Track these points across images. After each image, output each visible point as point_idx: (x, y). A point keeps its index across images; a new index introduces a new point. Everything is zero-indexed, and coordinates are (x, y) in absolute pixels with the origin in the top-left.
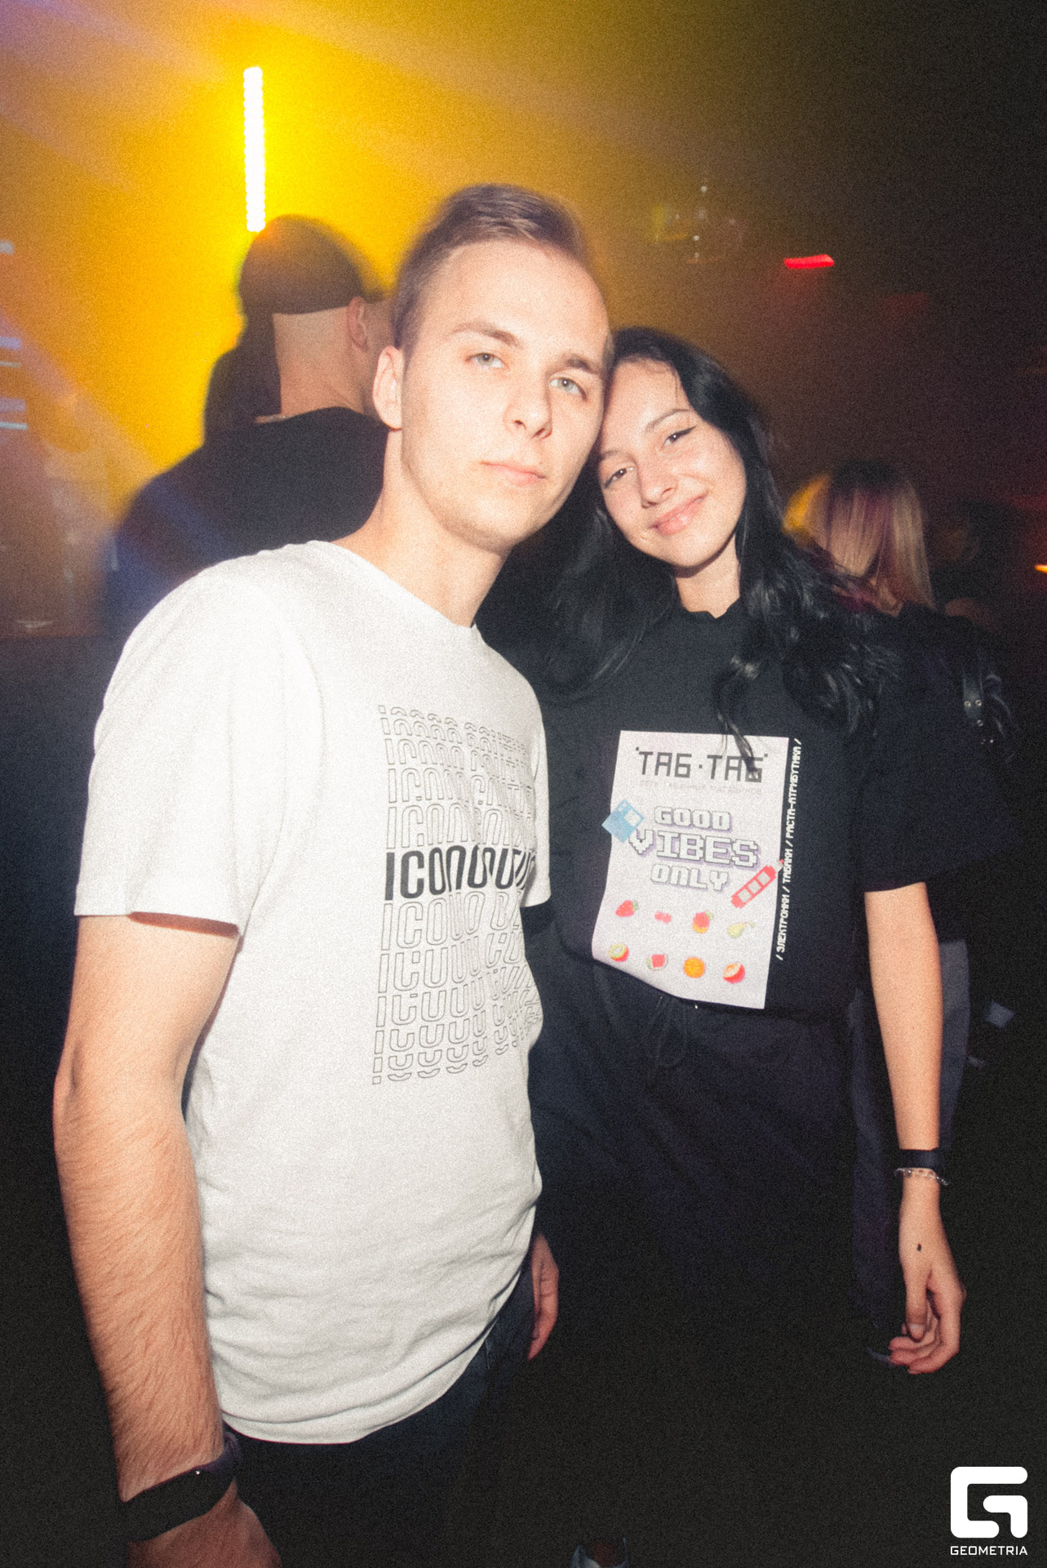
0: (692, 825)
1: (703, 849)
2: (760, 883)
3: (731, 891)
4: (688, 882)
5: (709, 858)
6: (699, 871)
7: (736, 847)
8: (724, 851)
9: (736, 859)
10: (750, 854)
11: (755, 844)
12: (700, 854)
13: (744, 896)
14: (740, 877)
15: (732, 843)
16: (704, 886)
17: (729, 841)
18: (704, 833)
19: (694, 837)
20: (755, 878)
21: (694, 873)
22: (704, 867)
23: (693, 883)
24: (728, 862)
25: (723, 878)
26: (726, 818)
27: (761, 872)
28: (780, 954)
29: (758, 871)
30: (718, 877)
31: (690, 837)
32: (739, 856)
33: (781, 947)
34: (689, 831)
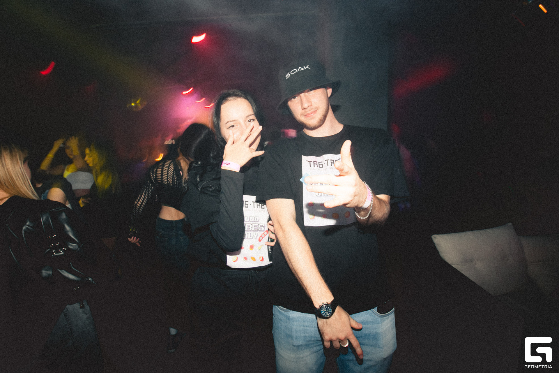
0: (249, 221)
1: (252, 227)
2: (264, 235)
3: (258, 238)
4: (248, 237)
5: (253, 230)
6: (250, 234)
7: (259, 226)
8: (256, 227)
9: (259, 229)
10: (263, 227)
11: (264, 225)
12: (251, 229)
13: (261, 238)
14: (260, 233)
15: (258, 225)
16: (252, 237)
17: (258, 224)
18: (252, 223)
19: (249, 224)
20: (263, 233)
21: (249, 234)
22: (252, 232)
23: (249, 237)
24: (257, 230)
25: (256, 235)
26: (258, 218)
27: (265, 232)
28: (270, 251)
29: (264, 232)
30: (255, 235)
31: (248, 224)
32: (260, 228)
33: (270, 250)
34: (248, 223)
